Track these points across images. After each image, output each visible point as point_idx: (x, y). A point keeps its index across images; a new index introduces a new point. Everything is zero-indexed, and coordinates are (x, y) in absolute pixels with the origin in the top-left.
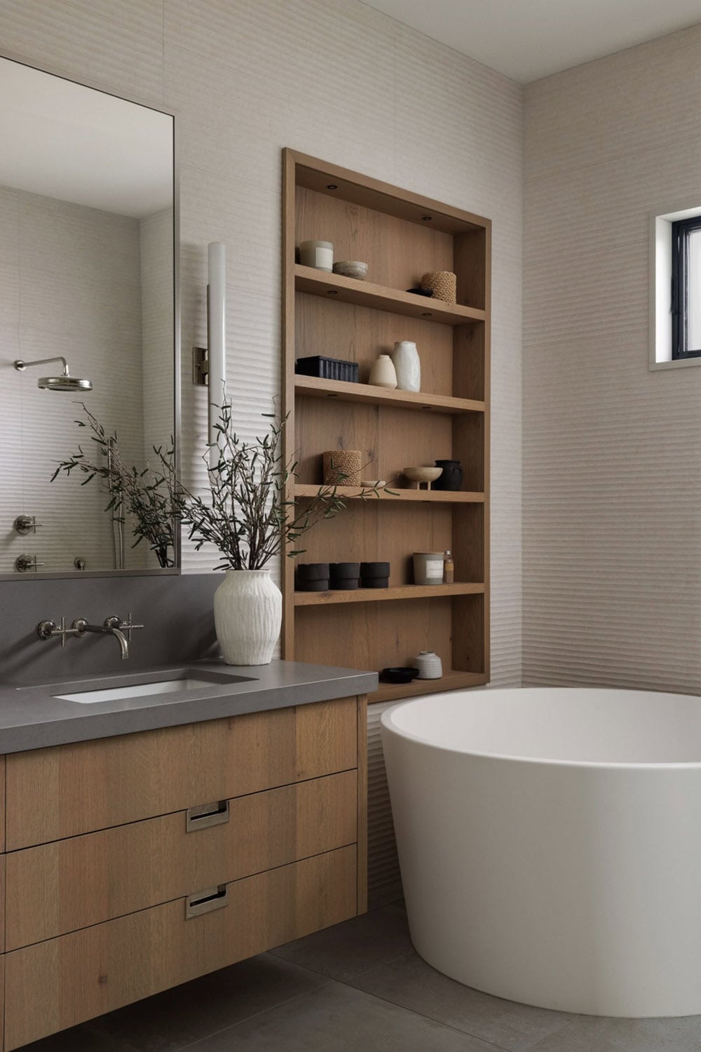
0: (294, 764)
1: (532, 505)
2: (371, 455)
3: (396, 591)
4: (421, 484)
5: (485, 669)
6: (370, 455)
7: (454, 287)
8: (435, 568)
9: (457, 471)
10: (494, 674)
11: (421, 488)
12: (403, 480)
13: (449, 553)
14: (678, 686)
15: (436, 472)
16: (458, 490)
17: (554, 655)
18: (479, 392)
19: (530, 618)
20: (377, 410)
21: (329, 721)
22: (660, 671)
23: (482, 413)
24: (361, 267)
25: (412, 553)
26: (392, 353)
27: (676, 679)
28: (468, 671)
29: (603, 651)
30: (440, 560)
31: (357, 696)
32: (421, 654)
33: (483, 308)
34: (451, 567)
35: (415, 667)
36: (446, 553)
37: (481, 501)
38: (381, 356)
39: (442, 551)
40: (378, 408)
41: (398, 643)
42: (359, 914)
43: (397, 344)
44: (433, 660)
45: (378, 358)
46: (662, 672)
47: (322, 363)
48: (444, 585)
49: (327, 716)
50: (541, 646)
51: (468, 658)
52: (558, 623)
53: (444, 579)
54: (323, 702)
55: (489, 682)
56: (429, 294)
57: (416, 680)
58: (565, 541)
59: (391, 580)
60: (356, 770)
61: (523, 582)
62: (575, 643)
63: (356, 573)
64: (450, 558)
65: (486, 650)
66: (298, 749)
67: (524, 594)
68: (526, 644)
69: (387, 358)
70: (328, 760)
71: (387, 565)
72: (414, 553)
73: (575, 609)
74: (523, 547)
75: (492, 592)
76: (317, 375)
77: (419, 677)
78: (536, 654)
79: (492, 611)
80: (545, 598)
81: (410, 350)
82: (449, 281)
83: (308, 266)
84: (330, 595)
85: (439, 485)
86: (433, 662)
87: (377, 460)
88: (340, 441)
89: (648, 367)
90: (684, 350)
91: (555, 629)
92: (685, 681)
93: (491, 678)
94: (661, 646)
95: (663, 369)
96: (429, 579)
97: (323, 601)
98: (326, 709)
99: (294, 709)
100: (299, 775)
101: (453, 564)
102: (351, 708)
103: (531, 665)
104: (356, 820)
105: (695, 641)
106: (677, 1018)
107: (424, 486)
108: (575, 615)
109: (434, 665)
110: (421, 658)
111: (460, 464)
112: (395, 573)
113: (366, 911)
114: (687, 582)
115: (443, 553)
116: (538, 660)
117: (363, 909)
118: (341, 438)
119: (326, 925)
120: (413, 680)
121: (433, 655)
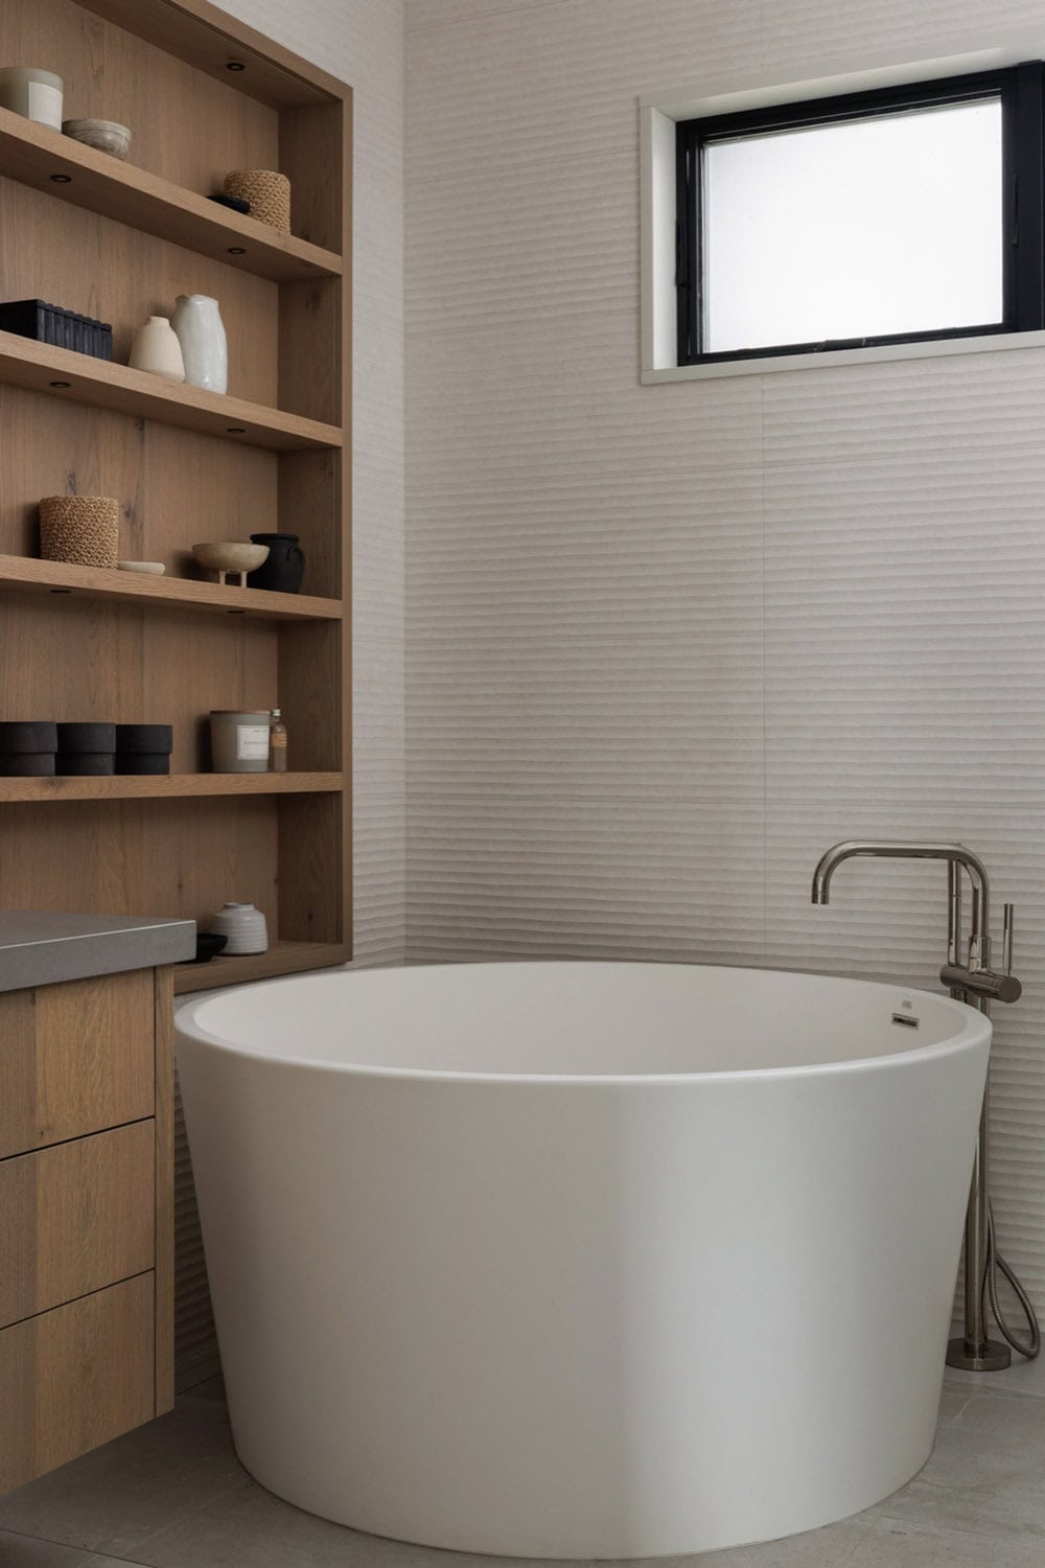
0: (32, 1111)
1: (425, 630)
2: (130, 514)
3: (182, 782)
4: (227, 577)
5: (345, 937)
6: (127, 514)
7: (288, 206)
8: (253, 741)
9: (294, 556)
10: (359, 945)
11: (227, 583)
12: (193, 566)
13: (277, 713)
14: (697, 953)
15: (257, 554)
16: (296, 591)
17: (467, 908)
18: (333, 409)
19: (422, 839)
20: (142, 429)
21: (101, 1020)
22: (661, 927)
23: (337, 449)
24: (118, 133)
25: (208, 712)
26: (175, 315)
27: (693, 940)
28: (311, 939)
29: (555, 895)
30: (261, 724)
31: (154, 968)
32: (226, 907)
33: (338, 250)
34: (282, 740)
35: (213, 932)
36: (272, 713)
37: (338, 617)
38: (154, 318)
39: (267, 709)
40: (143, 424)
41: (180, 886)
42: (158, 1415)
43: (182, 301)
44: (248, 918)
45: (147, 321)
46: (666, 928)
47: (42, 315)
48: (271, 774)
49: (97, 1011)
50: (444, 890)
51: (310, 917)
52: (474, 847)
53: (271, 765)
54: (89, 980)
55: (351, 959)
56: (243, 208)
57: (217, 957)
58: (487, 696)
59: (174, 759)
60: (153, 1120)
61: (408, 773)
62: (506, 883)
63: (109, 743)
64: (278, 723)
65: (345, 899)
66: (39, 1078)
67: (409, 796)
68: (414, 889)
69: (164, 322)
70: (100, 1100)
71: (167, 729)
72: (213, 712)
73: (507, 820)
74: (407, 708)
75: (356, 791)
76: (33, 335)
77: (225, 950)
78: (432, 906)
79: (356, 827)
80: (450, 802)
81: (206, 311)
82: (277, 189)
83: (16, 112)
84: (61, 783)
85: (261, 578)
86: (248, 921)
87: (142, 526)
88: (72, 482)
89: (640, 378)
90: (699, 352)
91: (468, 858)
92: (706, 942)
93: (355, 953)
94: (664, 881)
95: (663, 383)
96: (244, 762)
97: (47, 795)
98: (95, 994)
99: (32, 992)
100: (42, 1133)
101: (285, 735)
102: (143, 990)
103: (422, 927)
104: (152, 1222)
105: (725, 871)
106: (768, 1543)
107: (234, 579)
108: (505, 830)
109: (250, 928)
110: (227, 914)
111: (299, 544)
112: (182, 747)
113: (173, 1407)
114: (710, 765)
115: (269, 713)
116: (437, 917)
117: (167, 1404)
118: (73, 476)
119: (97, 1443)
120: (214, 958)
121: (251, 908)
